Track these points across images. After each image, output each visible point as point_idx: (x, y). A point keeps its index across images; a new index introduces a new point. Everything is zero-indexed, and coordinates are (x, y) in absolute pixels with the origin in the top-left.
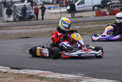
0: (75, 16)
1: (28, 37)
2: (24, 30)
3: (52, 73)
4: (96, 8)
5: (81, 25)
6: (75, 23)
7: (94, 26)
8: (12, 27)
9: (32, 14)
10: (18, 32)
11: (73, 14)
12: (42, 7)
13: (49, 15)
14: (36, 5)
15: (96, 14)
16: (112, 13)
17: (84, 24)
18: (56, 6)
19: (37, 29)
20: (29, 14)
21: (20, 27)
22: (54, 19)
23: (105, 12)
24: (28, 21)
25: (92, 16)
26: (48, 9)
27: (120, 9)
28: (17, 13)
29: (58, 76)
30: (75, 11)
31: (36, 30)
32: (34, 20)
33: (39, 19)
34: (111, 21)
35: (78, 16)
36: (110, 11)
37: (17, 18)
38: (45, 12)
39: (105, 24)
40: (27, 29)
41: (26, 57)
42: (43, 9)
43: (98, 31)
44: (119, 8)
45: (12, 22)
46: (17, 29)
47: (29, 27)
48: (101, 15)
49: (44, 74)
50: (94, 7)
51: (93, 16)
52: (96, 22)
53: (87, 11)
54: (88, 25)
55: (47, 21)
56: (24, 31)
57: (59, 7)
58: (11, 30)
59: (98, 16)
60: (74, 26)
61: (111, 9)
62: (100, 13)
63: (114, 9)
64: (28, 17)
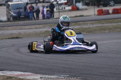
1: (17, 38)
2: (18, 31)
5: (80, 25)
6: (75, 22)
7: (95, 25)
8: (5, 27)
10: (11, 33)
15: (98, 13)
16: (115, 12)
17: (84, 24)
19: (33, 30)
20: (24, 14)
21: (13, 27)
23: (108, 11)
24: (24, 20)
25: (94, 15)
26: (46, 8)
28: (11, 12)
31: (31, 31)
34: (114, 20)
35: (79, 15)
36: (114, 10)
37: (11, 17)
39: (107, 23)
40: (21, 29)
45: (5, 22)
46: (10, 29)
47: (24, 27)
48: (104, 14)
51: (95, 15)
52: (97, 21)
54: (89, 24)
58: (4, 31)
59: (100, 15)
60: (73, 25)
64: (23, 16)
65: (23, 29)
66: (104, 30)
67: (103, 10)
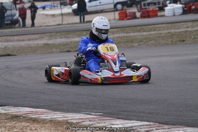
0: (86, 20)
1: (9, 55)
2: (3, 43)
3: (50, 111)
4: (119, 6)
6: (86, 30)
7: (116, 35)
9: (15, 18)
11: (82, 17)
12: (31, 6)
13: (43, 18)
14: (21, 2)
15: (120, 17)
16: (145, 15)
18: (54, 4)
19: (25, 42)
20: (10, 18)
22: (52, 26)
23: (135, 13)
24: (10, 28)
25: (113, 19)
26: (41, 9)
27: (159, 7)
29: (59, 116)
30: (85, 12)
31: (22, 44)
32: (19, 27)
33: (27, 26)
34: (144, 27)
36: (142, 12)
38: (36, 14)
39: (134, 32)
40: (7, 41)
41: (6, 86)
42: (33, 9)
43: (122, 44)
44: (157, 6)
47: (11, 38)
48: (128, 18)
49: (36, 113)
50: (115, 6)
51: (115, 19)
52: (119, 29)
53: (105, 12)
55: (41, 28)
56: (2, 45)
57: (59, 5)
59: (123, 19)
60: (85, 35)
61: (143, 9)
62: (126, 14)
63: (149, 8)
64: (9, 22)
65: (10, 41)
66: (132, 43)
67: (128, 12)
